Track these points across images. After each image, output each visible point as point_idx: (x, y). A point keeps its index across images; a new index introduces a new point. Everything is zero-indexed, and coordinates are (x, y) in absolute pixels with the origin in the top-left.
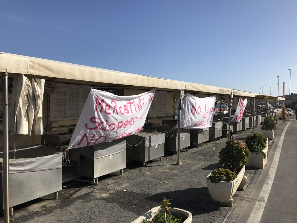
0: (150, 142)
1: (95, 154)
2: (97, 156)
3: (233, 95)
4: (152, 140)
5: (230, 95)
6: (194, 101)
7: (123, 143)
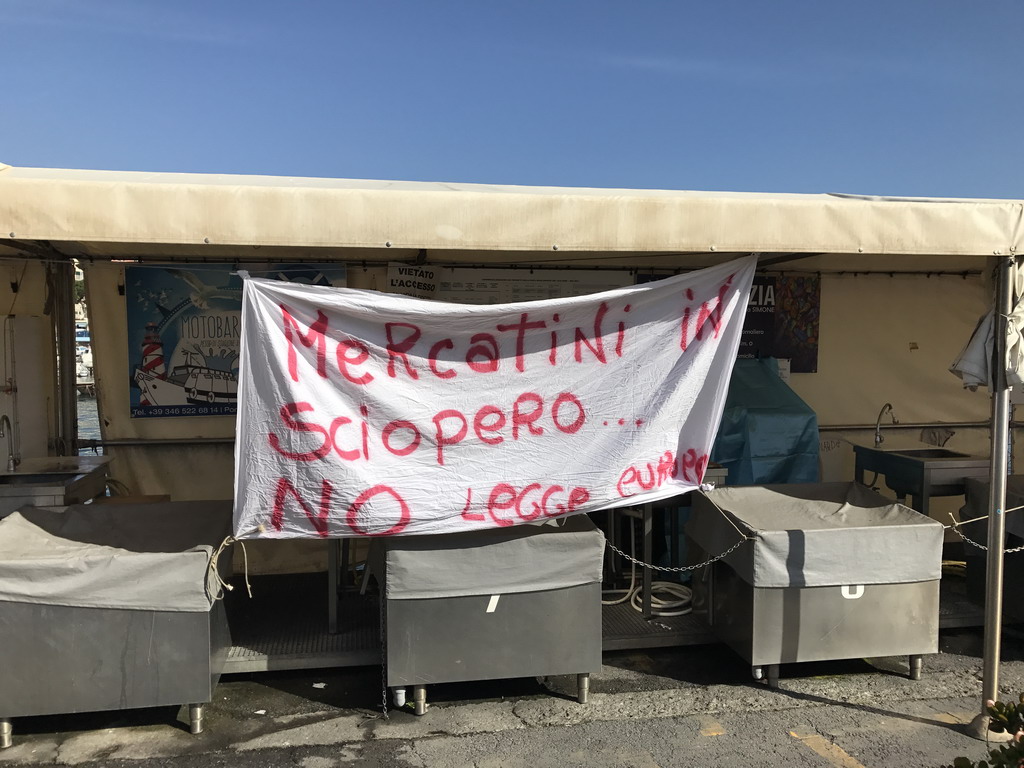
2: (402, 586)
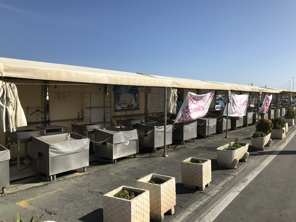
0: (208, 123)
1: (184, 127)
3: (261, 92)
4: (209, 122)
5: (259, 93)
6: (234, 97)
7: (196, 123)
